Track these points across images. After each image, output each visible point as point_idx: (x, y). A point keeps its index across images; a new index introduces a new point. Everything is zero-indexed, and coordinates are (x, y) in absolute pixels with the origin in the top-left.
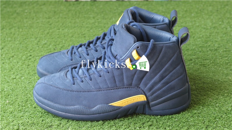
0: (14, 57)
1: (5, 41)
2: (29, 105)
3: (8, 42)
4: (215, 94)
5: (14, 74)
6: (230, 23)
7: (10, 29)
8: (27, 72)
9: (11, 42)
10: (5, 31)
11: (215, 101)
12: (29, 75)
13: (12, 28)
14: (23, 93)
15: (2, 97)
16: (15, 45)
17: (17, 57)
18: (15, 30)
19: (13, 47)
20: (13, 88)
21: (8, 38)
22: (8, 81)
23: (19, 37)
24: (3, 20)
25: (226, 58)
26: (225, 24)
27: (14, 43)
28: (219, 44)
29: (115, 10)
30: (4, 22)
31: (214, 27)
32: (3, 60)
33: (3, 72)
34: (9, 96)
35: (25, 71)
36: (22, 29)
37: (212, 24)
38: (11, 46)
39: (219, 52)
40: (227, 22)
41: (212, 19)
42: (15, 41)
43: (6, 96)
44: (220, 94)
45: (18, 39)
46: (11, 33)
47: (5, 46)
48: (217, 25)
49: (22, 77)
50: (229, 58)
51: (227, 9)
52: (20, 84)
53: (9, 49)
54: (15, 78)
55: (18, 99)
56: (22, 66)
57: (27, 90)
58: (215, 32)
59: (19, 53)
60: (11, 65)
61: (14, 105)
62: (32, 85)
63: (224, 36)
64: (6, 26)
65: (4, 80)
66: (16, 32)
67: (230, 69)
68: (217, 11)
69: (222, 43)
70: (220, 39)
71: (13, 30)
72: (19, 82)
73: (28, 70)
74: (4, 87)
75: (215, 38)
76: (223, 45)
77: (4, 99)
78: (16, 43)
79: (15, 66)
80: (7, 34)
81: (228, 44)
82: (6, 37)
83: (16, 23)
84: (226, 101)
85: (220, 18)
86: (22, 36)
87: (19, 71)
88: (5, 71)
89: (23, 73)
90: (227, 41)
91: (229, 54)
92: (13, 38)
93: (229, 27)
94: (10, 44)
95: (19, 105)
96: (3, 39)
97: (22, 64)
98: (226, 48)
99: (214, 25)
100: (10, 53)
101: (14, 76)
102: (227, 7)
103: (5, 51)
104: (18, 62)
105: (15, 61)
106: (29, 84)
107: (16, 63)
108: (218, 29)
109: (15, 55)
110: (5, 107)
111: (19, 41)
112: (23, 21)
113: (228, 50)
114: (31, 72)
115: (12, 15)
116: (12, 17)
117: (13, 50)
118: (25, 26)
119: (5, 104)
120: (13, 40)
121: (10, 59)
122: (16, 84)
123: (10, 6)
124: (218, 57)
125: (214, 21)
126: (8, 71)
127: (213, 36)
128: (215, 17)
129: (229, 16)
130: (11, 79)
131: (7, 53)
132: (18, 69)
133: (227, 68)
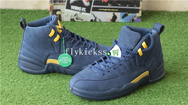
0: (12, 65)
1: (5, 52)
2: (24, 103)
3: (7, 53)
4: (165, 97)
5: (12, 78)
6: (177, 42)
7: (9, 43)
8: (22, 77)
9: (10, 53)
10: (5, 44)
11: (165, 102)
12: (24, 80)
13: (10, 42)
14: (19, 93)
15: (4, 97)
16: (13, 56)
17: (14, 65)
18: (12, 43)
19: (11, 57)
20: (12, 90)
21: (7, 50)
22: (8, 84)
23: (15, 49)
24: (4, 36)
25: (174, 69)
26: (174, 42)
27: (12, 54)
28: (169, 58)
29: (89, 29)
30: (4, 37)
31: (165, 44)
32: (3, 67)
33: (4, 77)
34: (9, 96)
35: (21, 76)
36: (18, 43)
37: (164, 42)
38: (10, 56)
39: (169, 64)
40: (175, 40)
41: (164, 38)
42: (12, 52)
43: (6, 96)
44: (169, 97)
45: (15, 51)
46: (10, 46)
47: (5, 56)
48: (167, 43)
49: (18, 81)
50: (176, 69)
51: (176, 30)
52: (17, 86)
53: (8, 59)
54: (13, 82)
55: (15, 98)
56: (18, 72)
57: (22, 91)
58: (166, 48)
59: (16, 62)
60: (10, 71)
61: (13, 103)
62: (26, 88)
63: (173, 51)
64: (5, 40)
65: (5, 83)
66: (13, 45)
67: (177, 78)
68: (168, 31)
69: (171, 57)
70: (169, 54)
71: (11, 44)
72: (17, 84)
73: (23, 75)
74: (5, 89)
75: (166, 53)
76: (172, 59)
77: (5, 98)
78: (14, 54)
79: (13, 72)
80: (6, 47)
81: (176, 58)
82: (5, 48)
83: (13, 38)
84: (173, 103)
85: (170, 38)
86: (18, 48)
87: (16, 76)
88: (6, 76)
89: (19, 78)
90: (175, 55)
91: (176, 66)
92: (11, 50)
93: (176, 44)
94: (9, 55)
95: (16, 103)
96: (3, 51)
97: (19, 70)
98: (174, 61)
99: (165, 43)
100: (9, 62)
101: (12, 80)
102: (175, 29)
103: (5, 60)
104: (15, 69)
105: (13, 68)
106: (24, 86)
107: (14, 70)
108: (168, 46)
109: (13, 63)
110: (6, 104)
111: (16, 52)
112: (19, 36)
113: (175, 62)
114: (25, 77)
115: (10, 31)
116: (10, 33)
117: (11, 59)
118: (20, 41)
119: (6, 101)
120: (11, 51)
121: (9, 66)
122: (14, 86)
123: (9, 24)
124: (168, 68)
125: (165, 40)
126: (7, 76)
127: (164, 51)
128: (166, 36)
129: (176, 36)
130: (10, 82)
131: (6, 62)
132: (15, 75)
133: (175, 77)
